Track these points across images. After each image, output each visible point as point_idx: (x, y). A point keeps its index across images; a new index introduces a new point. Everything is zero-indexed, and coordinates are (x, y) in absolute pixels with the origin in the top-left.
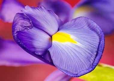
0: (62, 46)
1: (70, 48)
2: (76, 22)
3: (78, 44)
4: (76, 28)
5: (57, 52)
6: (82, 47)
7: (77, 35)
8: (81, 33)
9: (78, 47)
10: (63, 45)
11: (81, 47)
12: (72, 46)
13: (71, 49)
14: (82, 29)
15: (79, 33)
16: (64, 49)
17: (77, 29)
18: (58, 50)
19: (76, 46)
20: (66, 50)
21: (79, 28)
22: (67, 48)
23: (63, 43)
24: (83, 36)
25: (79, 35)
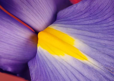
0: (54, 63)
1: (70, 68)
2: (93, 5)
3: (90, 61)
4: (91, 22)
5: (44, 73)
6: (98, 69)
7: (90, 39)
8: (100, 35)
9: (89, 68)
10: (56, 60)
11: (95, 67)
12: (74, 65)
13: (72, 70)
14: (105, 25)
15: (93, 35)
16: (59, 71)
17: (91, 24)
18: (45, 69)
19: (84, 65)
20: (62, 73)
21: (96, 21)
22: (63, 67)
23: (56, 57)
24: (102, 42)
25: (95, 40)
